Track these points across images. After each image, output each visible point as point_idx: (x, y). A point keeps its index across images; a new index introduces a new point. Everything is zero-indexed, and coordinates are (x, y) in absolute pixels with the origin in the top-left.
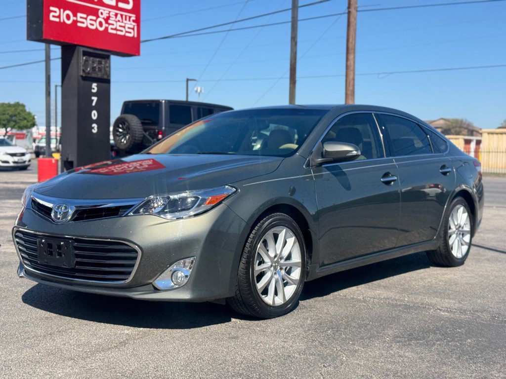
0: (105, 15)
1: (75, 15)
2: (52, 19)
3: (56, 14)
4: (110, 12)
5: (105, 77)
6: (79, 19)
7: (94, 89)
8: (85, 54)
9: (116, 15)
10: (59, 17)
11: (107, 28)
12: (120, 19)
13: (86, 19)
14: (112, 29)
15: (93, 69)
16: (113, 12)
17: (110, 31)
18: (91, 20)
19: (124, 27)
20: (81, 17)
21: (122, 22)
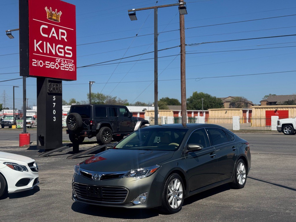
0: (59, 61)
1: (44, 63)
2: (33, 65)
3: (35, 63)
4: (61, 59)
5: (59, 92)
6: (46, 64)
7: (54, 99)
8: (50, 81)
9: (64, 61)
10: (37, 64)
11: (60, 68)
12: (66, 63)
13: (50, 64)
14: (62, 68)
15: (54, 89)
16: (63, 59)
17: (61, 69)
18: (52, 64)
19: (68, 66)
20: (47, 63)
21: (67, 64)
